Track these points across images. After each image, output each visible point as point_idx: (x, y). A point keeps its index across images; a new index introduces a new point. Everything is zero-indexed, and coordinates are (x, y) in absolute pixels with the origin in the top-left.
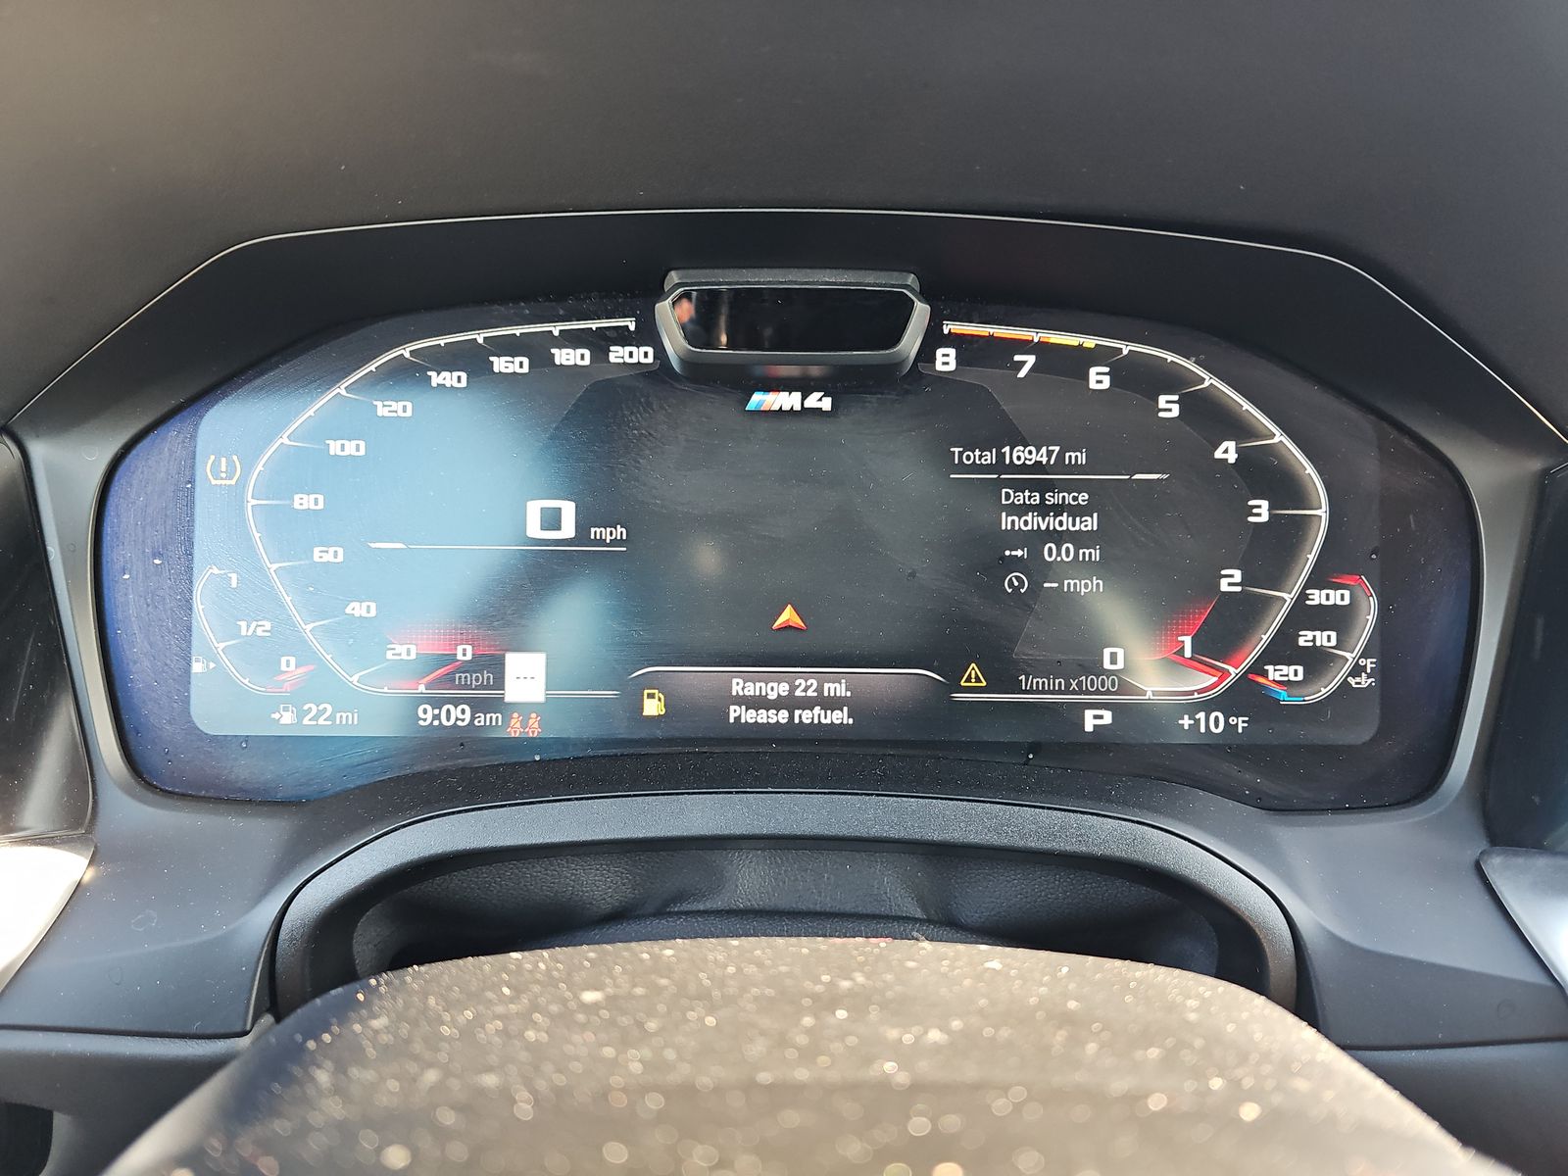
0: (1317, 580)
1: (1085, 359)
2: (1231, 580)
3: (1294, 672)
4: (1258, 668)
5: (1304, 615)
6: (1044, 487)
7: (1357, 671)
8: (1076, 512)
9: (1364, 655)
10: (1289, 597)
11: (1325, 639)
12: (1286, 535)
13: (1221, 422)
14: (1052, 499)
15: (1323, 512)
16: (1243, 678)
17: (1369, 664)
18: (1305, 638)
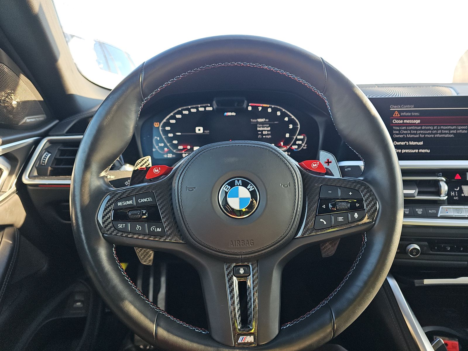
0: (299, 135)
1: (268, 108)
2: (287, 135)
3: (296, 147)
4: (291, 146)
5: (297, 140)
6: (263, 124)
7: (304, 146)
8: (267, 127)
9: (305, 144)
10: (295, 137)
11: (300, 142)
12: (295, 129)
13: (285, 115)
14: (264, 126)
15: (299, 126)
16: (290, 148)
17: (306, 145)
18: (297, 142)
